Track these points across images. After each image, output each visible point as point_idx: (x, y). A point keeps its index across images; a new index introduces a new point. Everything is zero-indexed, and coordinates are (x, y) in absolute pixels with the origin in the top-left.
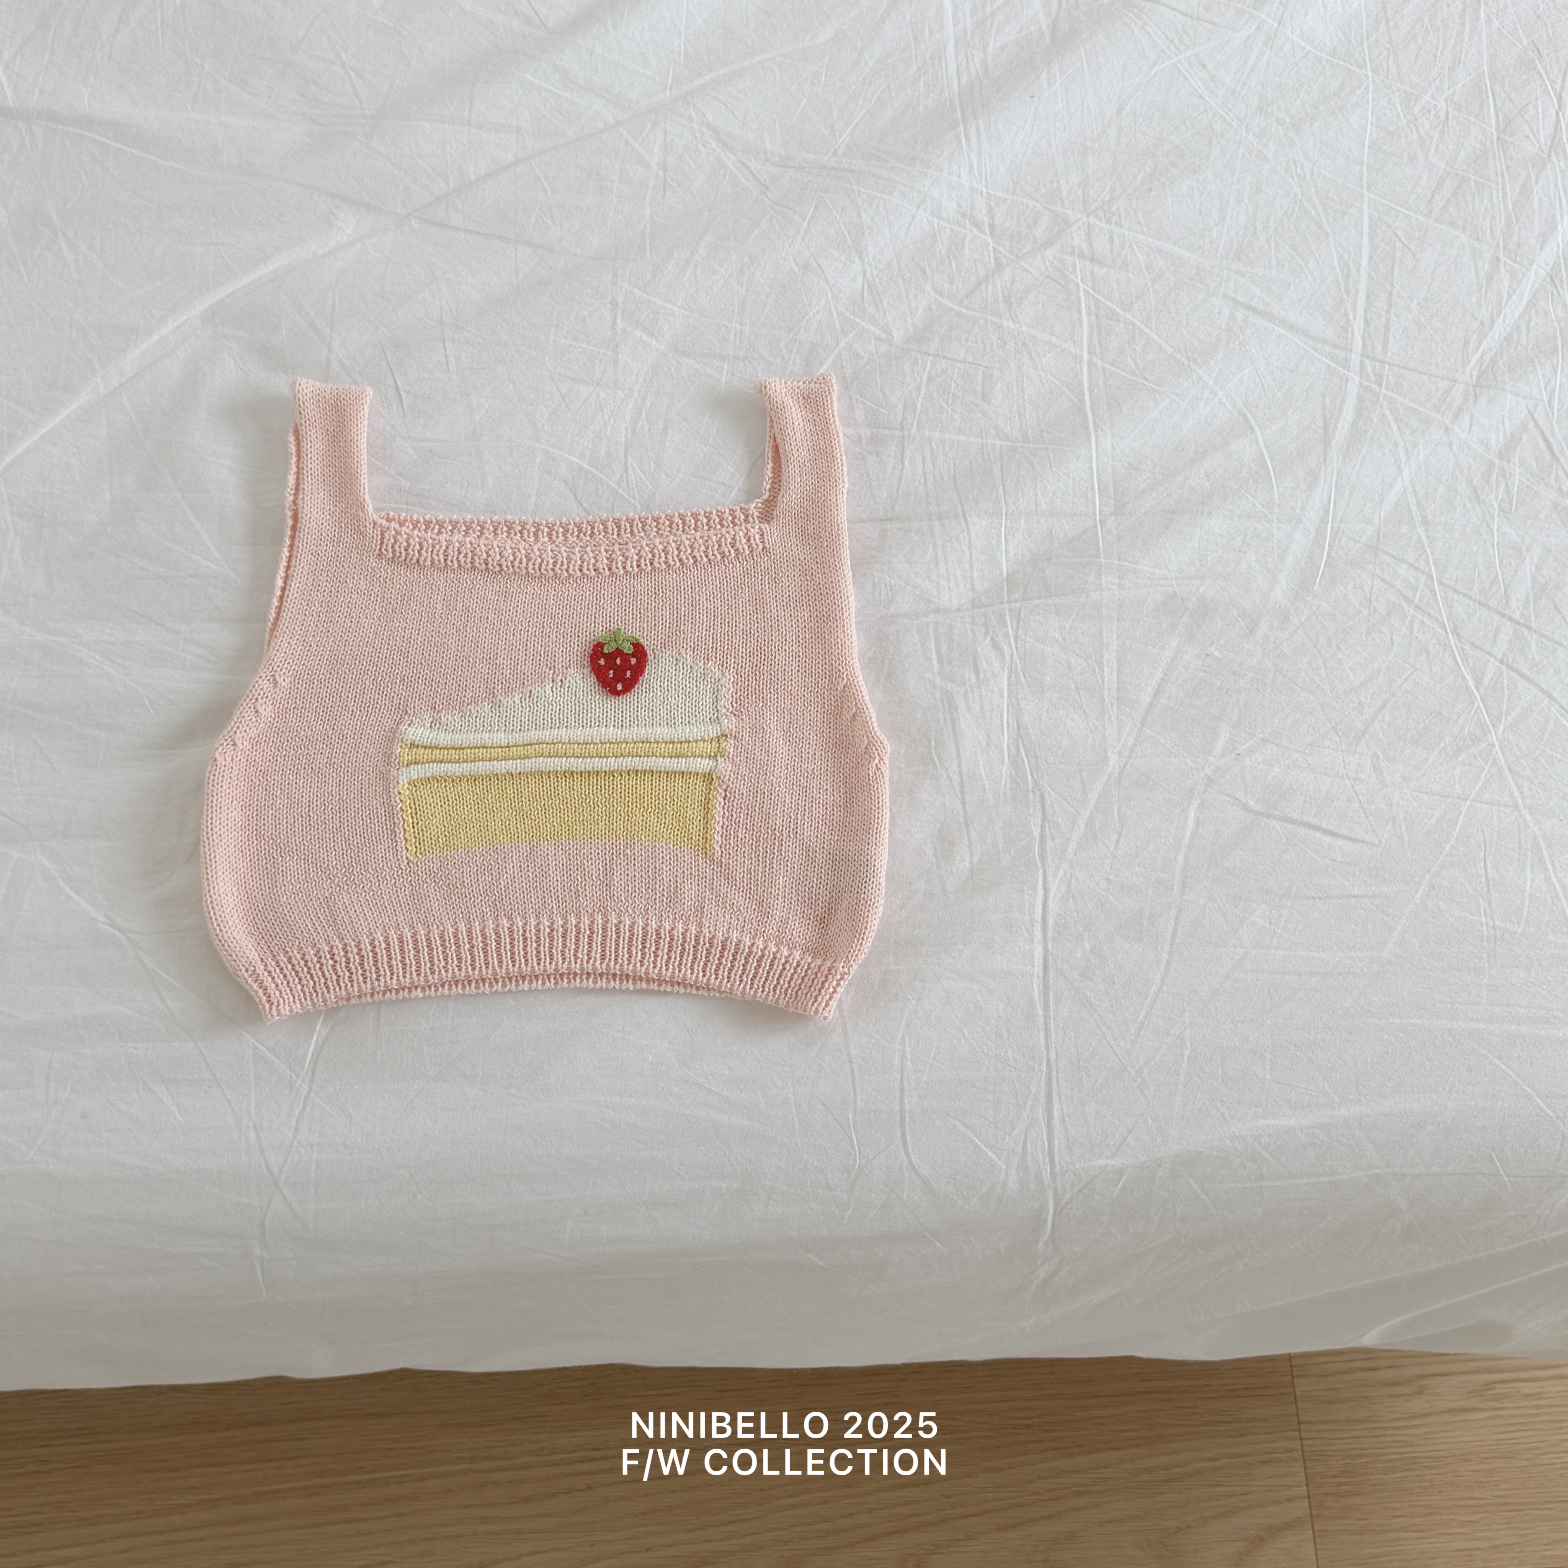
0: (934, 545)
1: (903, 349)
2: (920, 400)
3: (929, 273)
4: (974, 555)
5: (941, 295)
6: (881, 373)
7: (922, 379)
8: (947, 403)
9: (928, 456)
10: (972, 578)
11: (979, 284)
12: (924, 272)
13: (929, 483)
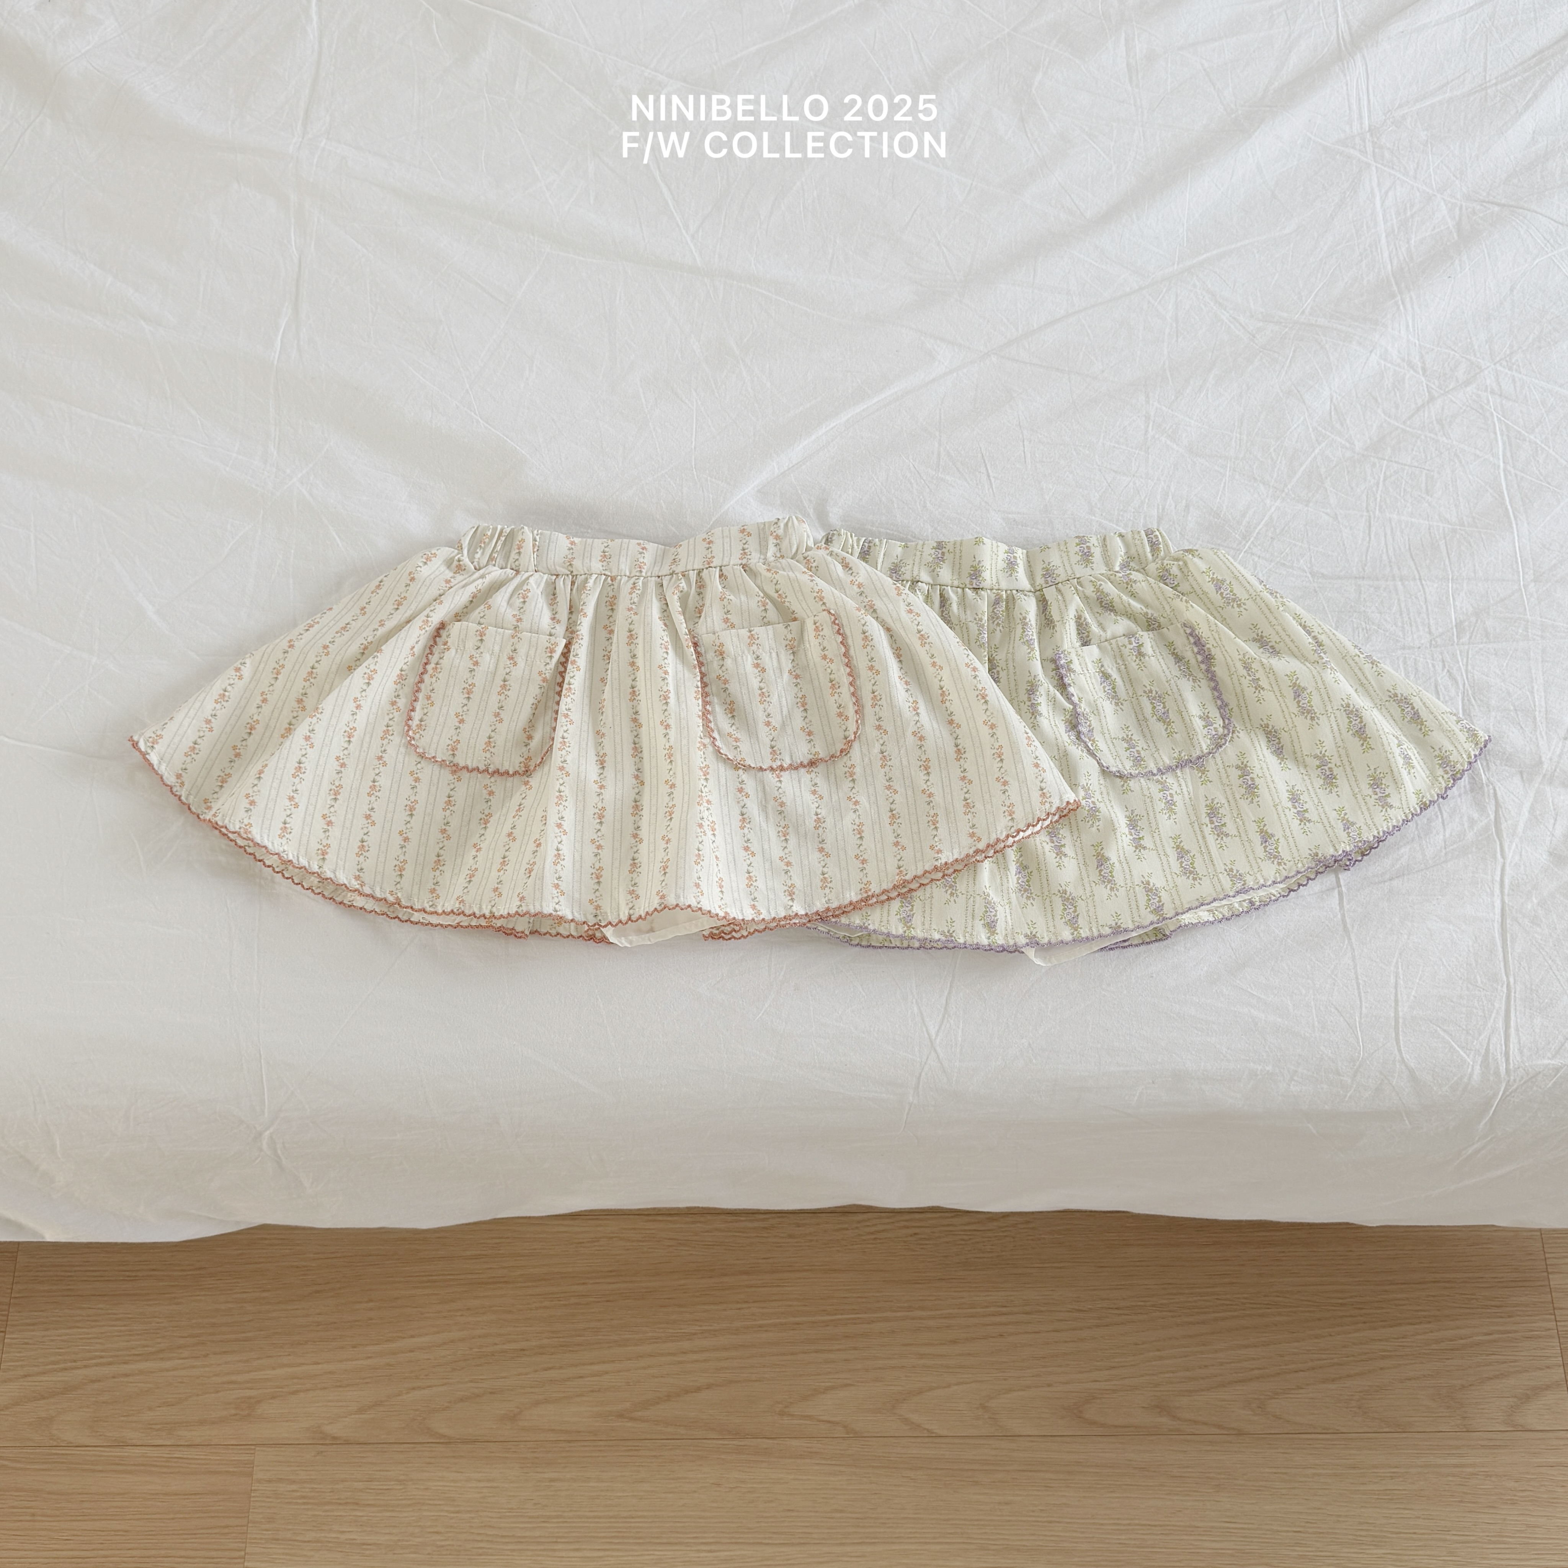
0: (1399, 600)
1: (1363, 455)
2: (1379, 492)
3: (1379, 400)
4: (1429, 608)
5: (1389, 417)
6: (1348, 472)
7: (1379, 477)
8: (1400, 495)
9: (1389, 532)
10: (1429, 624)
11: (1418, 409)
12: (1376, 400)
13: (1390, 552)
